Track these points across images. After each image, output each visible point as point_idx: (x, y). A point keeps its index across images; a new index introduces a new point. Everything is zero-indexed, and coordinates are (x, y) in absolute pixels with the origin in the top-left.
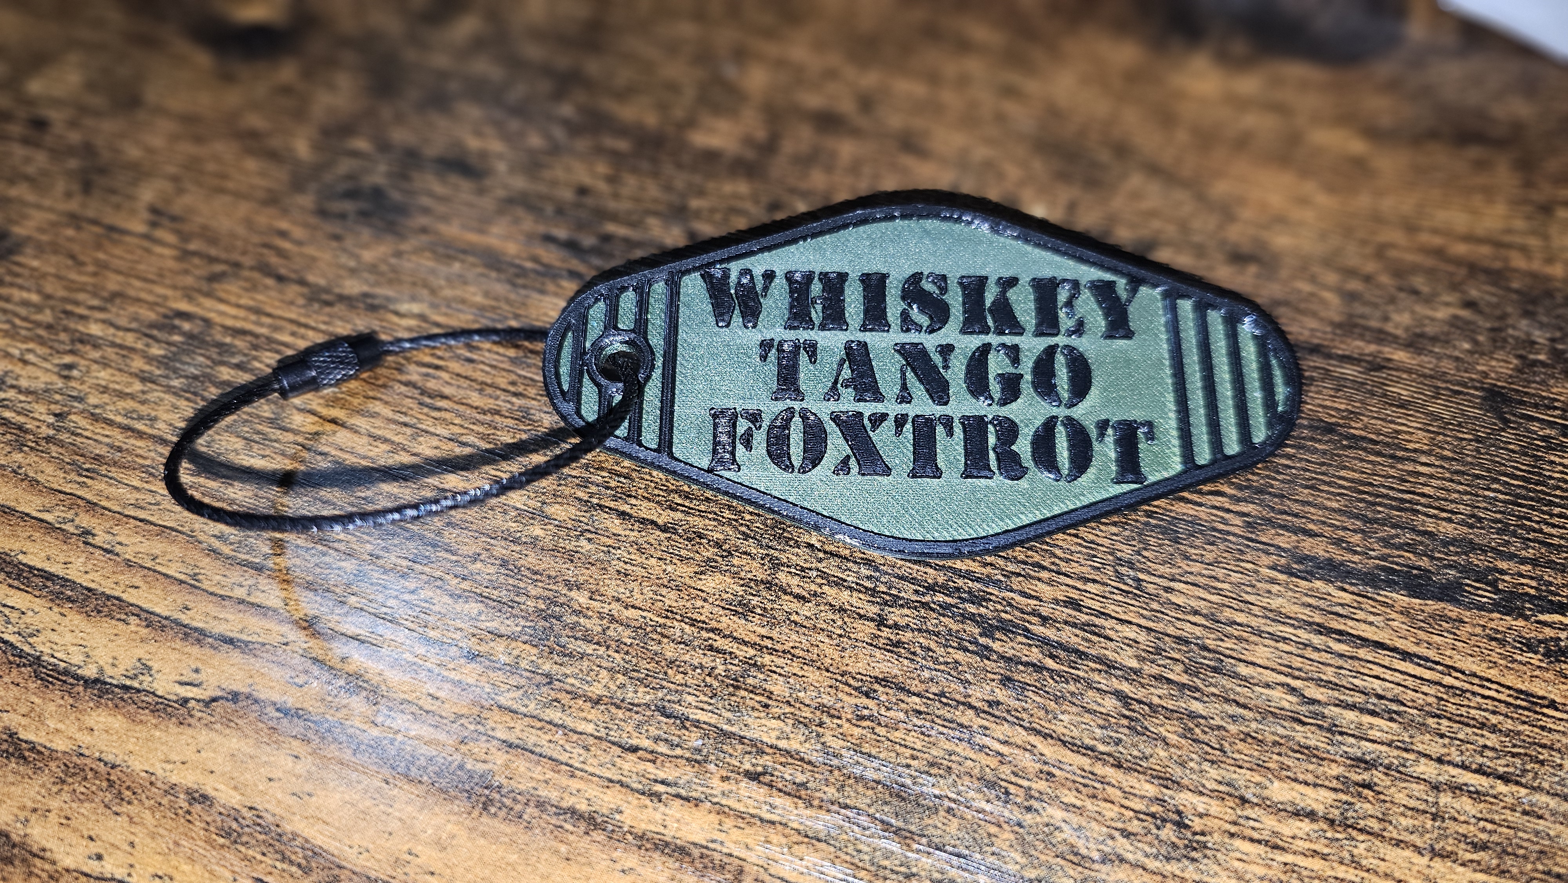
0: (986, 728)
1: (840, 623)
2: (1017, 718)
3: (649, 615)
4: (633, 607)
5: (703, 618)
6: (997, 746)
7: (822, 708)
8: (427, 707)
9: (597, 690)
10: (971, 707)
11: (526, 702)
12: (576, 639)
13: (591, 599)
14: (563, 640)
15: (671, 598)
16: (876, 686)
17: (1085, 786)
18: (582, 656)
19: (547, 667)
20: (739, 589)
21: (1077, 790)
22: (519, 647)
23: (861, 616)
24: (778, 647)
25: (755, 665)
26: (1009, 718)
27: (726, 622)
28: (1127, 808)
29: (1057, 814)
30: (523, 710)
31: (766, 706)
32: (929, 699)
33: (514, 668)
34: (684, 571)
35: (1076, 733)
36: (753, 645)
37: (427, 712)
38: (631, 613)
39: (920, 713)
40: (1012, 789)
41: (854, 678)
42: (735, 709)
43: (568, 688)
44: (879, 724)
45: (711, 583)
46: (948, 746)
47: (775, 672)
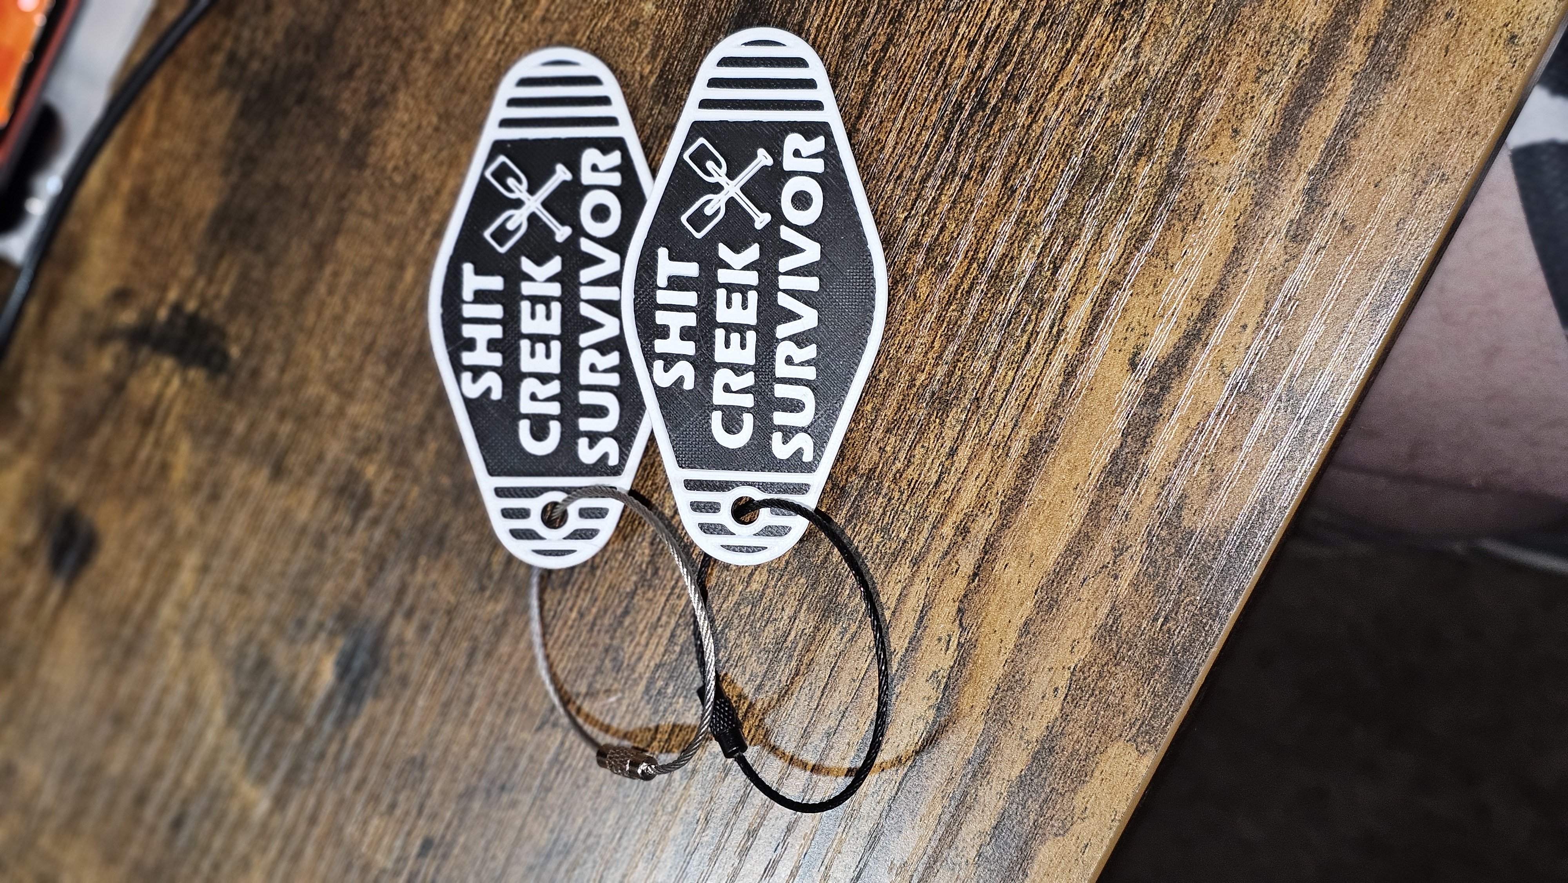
0: (1046, 117)
1: (963, 205)
2: (1042, 97)
3: (940, 332)
4: (933, 342)
5: (947, 296)
6: (1058, 112)
7: (1017, 223)
8: (984, 479)
9: (986, 367)
10: (1030, 125)
11: (988, 415)
12: (950, 382)
13: (923, 372)
14: (949, 390)
15: (930, 318)
16: (1009, 185)
17: (1090, 60)
18: (962, 377)
19: (966, 401)
20: (930, 271)
21: (1093, 66)
22: (950, 420)
23: (960, 190)
24: (974, 247)
25: (984, 264)
26: (1041, 102)
27: (951, 280)
28: (1108, 36)
29: (1106, 80)
30: (993, 417)
31: (1012, 258)
32: (1021, 152)
33: (966, 423)
34: (912, 306)
35: (1057, 61)
36: (970, 264)
37: (987, 481)
38: (936, 345)
39: (1030, 159)
40: (1086, 107)
41: (1001, 199)
42: (1011, 280)
43: (982, 387)
44: (1034, 186)
45: (923, 290)
46: (1054, 143)
47: (990, 251)
